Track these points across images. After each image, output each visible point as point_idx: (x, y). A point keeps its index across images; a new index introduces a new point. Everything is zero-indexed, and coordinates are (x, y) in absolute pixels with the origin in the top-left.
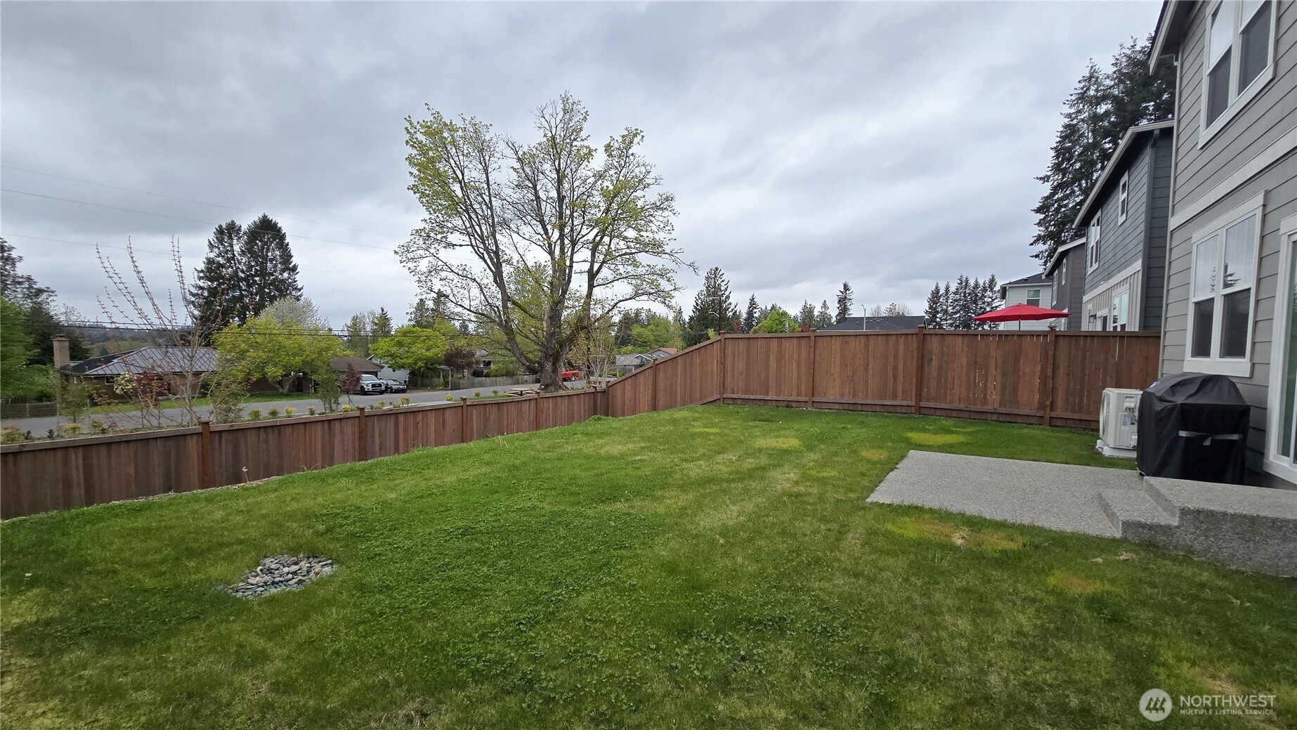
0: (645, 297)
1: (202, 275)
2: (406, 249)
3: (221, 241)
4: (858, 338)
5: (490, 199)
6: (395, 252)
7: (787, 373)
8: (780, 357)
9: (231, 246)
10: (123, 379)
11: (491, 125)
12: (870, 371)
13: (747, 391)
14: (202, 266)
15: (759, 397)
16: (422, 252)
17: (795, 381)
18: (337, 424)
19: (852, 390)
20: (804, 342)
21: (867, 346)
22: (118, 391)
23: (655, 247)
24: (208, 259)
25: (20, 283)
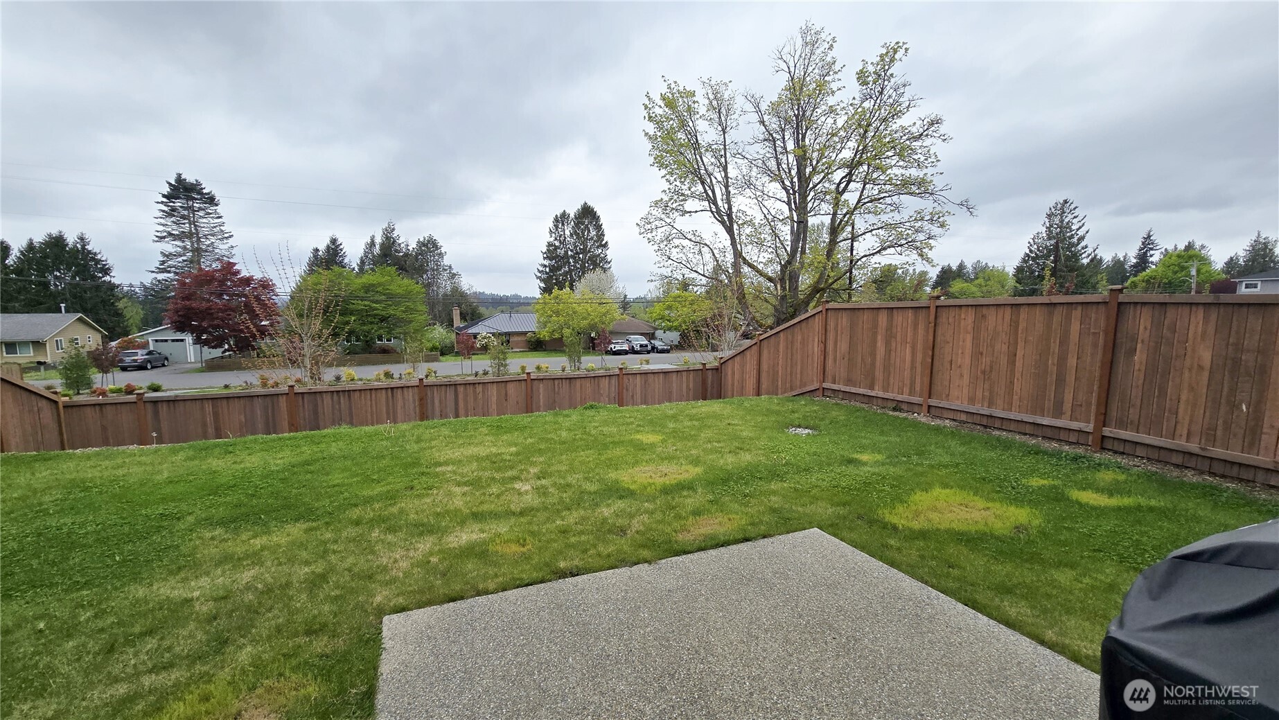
0: (891, 250)
1: (545, 255)
3: (557, 228)
4: (1001, 310)
6: (637, 224)
7: (898, 360)
8: (890, 337)
9: (564, 230)
10: (481, 337)
11: (730, 82)
12: (1019, 364)
13: (849, 382)
14: (545, 249)
15: (861, 391)
17: (907, 374)
18: (399, 391)
19: (987, 394)
20: (922, 314)
21: (1014, 324)
22: (478, 345)
23: (920, 187)
24: (549, 243)
25: (446, 270)
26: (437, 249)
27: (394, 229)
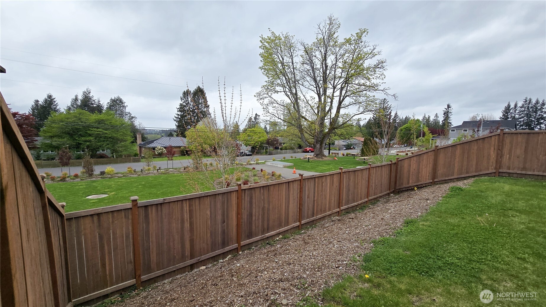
1: (178, 110)
2: (259, 94)
3: (185, 97)
5: (294, 70)
6: (255, 96)
9: (188, 99)
10: (158, 149)
11: (294, 36)
14: (178, 107)
16: (266, 95)
22: (156, 153)
24: (180, 104)
25: (127, 115)
26: (122, 104)
27: (90, 92)
